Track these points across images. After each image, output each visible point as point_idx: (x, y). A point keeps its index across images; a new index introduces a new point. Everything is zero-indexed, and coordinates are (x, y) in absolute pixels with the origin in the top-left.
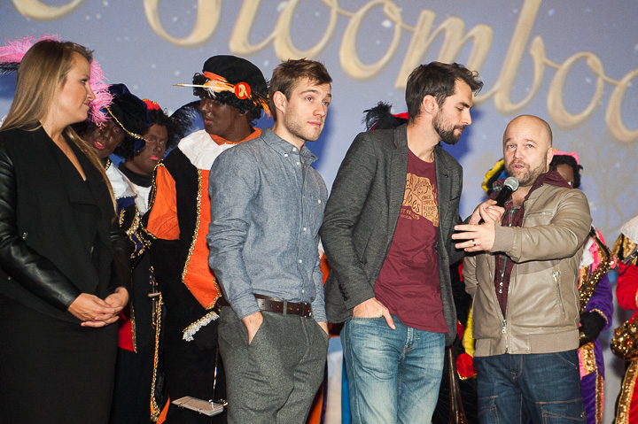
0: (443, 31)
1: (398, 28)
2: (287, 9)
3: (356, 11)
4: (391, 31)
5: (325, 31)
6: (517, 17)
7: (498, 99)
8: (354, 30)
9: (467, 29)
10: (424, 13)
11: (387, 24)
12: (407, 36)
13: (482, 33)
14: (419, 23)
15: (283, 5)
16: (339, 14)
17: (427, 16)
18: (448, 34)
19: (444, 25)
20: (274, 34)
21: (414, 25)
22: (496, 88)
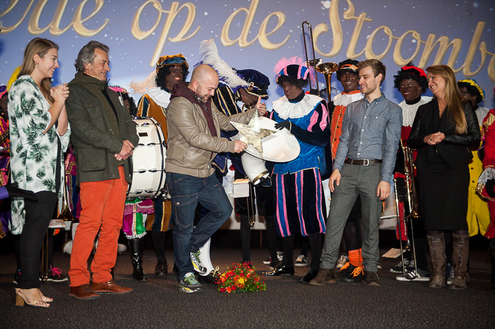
0: (439, 42)
1: (419, 42)
2: (370, 37)
3: (400, 37)
4: (416, 44)
5: (387, 46)
6: (473, 33)
7: (464, 71)
8: (400, 45)
9: (450, 41)
10: (430, 35)
11: (414, 41)
12: (423, 45)
13: (457, 42)
14: (428, 40)
15: (369, 36)
16: (393, 38)
17: (432, 36)
18: (441, 43)
19: (439, 40)
20: (365, 49)
21: (426, 41)
22: (463, 66)
